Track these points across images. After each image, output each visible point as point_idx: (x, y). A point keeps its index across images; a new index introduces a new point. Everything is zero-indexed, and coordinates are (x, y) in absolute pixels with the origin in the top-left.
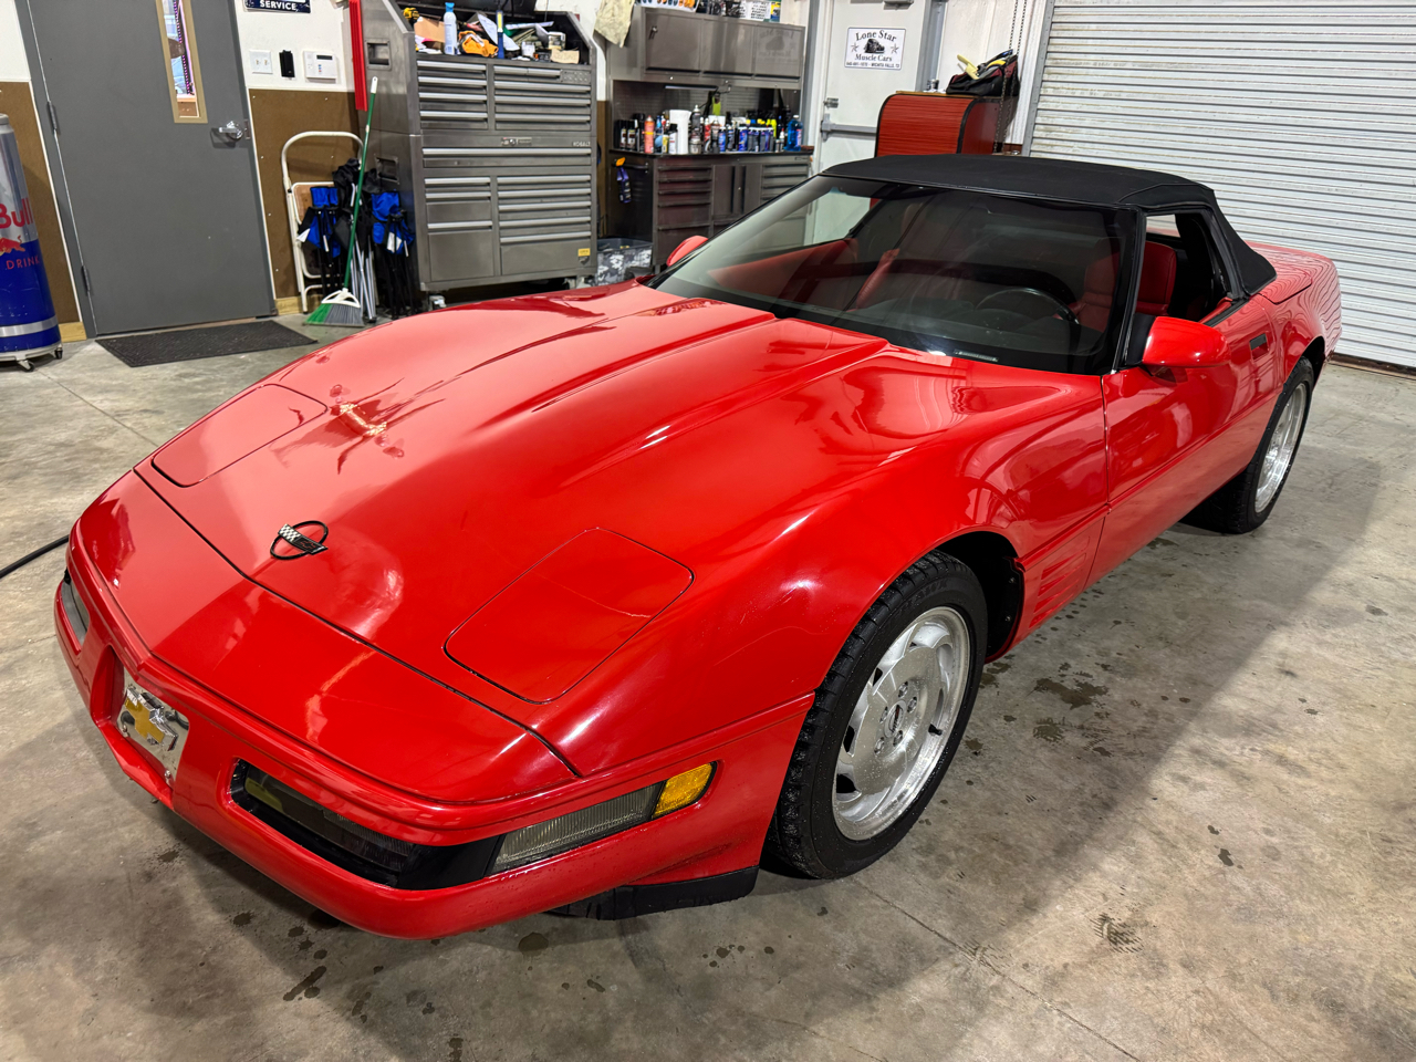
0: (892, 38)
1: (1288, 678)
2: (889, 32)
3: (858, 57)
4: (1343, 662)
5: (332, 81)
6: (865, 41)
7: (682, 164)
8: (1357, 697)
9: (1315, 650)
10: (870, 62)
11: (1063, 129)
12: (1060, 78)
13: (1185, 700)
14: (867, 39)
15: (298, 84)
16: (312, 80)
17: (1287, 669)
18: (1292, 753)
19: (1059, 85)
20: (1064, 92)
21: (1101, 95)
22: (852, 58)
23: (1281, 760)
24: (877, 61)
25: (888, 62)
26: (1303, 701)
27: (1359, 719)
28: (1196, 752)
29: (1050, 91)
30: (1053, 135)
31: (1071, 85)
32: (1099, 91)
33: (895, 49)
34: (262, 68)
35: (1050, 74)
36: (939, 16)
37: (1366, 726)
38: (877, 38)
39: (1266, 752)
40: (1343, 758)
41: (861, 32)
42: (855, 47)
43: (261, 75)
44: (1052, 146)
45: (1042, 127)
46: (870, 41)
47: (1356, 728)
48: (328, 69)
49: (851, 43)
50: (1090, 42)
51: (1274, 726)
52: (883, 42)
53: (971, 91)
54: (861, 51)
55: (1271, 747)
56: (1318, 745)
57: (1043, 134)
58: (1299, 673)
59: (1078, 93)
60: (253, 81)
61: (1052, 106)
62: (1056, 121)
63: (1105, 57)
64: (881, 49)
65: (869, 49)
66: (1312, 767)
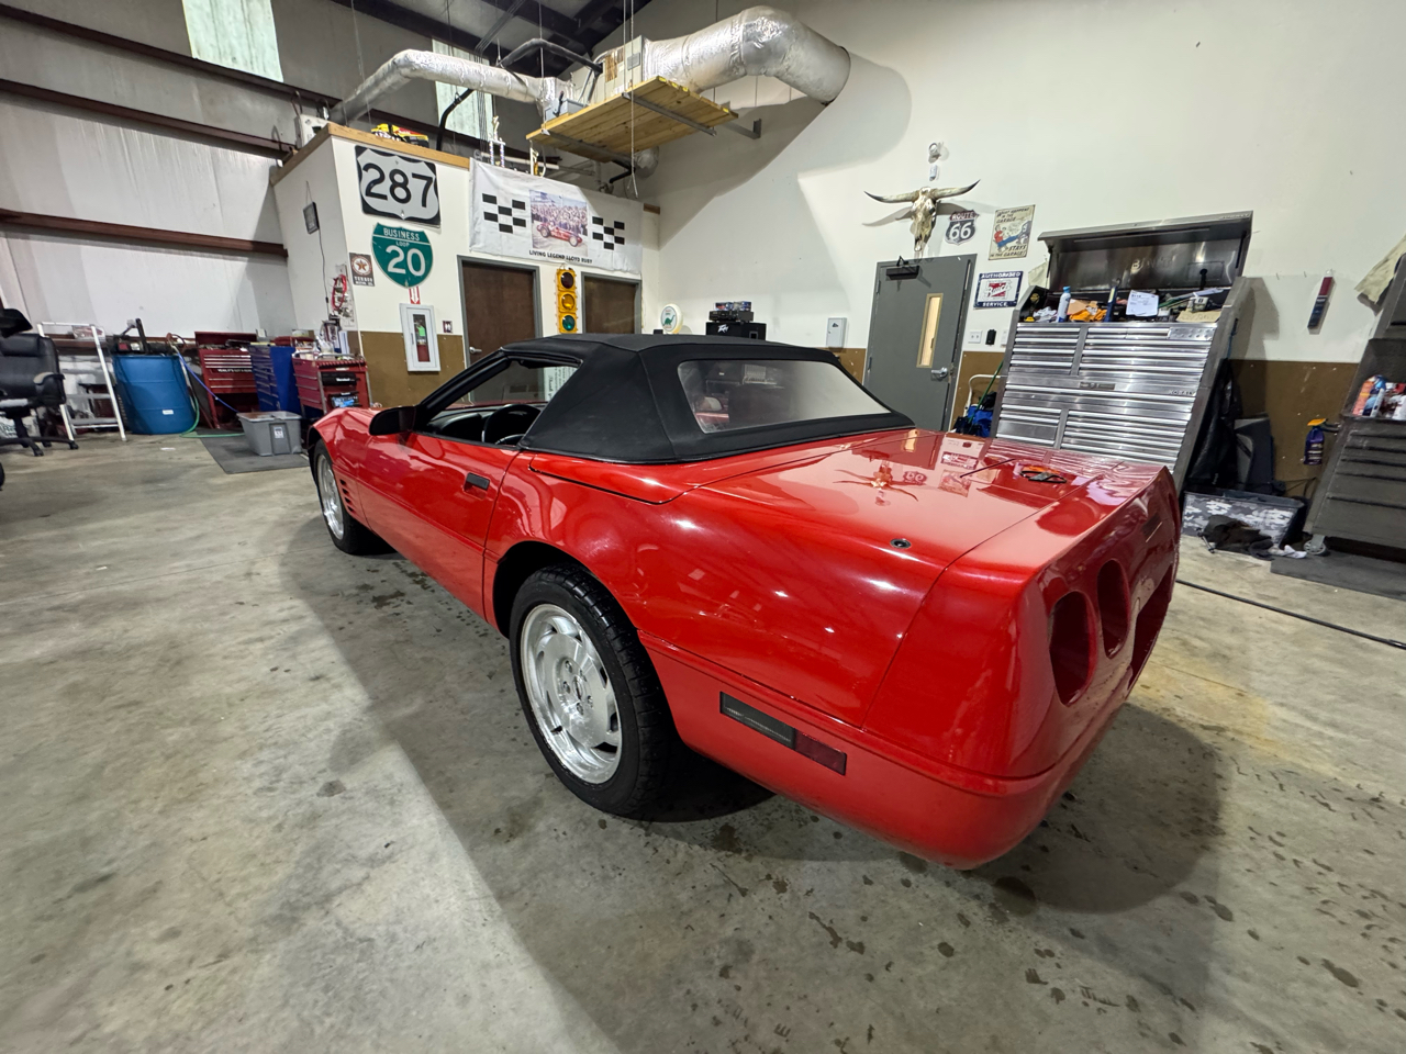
1: (313, 676)
4: (297, 714)
8: (258, 697)
9: (324, 707)
13: (341, 629)
15: (992, 348)
17: (322, 680)
18: (259, 645)
23: (261, 640)
26: (287, 671)
27: (243, 686)
28: (301, 617)
34: (975, 340)
37: (236, 686)
39: (272, 637)
40: (229, 662)
43: (973, 342)
47: (239, 681)
51: (285, 649)
55: (273, 641)
56: (250, 658)
58: (311, 684)
60: (967, 346)
66: (242, 647)
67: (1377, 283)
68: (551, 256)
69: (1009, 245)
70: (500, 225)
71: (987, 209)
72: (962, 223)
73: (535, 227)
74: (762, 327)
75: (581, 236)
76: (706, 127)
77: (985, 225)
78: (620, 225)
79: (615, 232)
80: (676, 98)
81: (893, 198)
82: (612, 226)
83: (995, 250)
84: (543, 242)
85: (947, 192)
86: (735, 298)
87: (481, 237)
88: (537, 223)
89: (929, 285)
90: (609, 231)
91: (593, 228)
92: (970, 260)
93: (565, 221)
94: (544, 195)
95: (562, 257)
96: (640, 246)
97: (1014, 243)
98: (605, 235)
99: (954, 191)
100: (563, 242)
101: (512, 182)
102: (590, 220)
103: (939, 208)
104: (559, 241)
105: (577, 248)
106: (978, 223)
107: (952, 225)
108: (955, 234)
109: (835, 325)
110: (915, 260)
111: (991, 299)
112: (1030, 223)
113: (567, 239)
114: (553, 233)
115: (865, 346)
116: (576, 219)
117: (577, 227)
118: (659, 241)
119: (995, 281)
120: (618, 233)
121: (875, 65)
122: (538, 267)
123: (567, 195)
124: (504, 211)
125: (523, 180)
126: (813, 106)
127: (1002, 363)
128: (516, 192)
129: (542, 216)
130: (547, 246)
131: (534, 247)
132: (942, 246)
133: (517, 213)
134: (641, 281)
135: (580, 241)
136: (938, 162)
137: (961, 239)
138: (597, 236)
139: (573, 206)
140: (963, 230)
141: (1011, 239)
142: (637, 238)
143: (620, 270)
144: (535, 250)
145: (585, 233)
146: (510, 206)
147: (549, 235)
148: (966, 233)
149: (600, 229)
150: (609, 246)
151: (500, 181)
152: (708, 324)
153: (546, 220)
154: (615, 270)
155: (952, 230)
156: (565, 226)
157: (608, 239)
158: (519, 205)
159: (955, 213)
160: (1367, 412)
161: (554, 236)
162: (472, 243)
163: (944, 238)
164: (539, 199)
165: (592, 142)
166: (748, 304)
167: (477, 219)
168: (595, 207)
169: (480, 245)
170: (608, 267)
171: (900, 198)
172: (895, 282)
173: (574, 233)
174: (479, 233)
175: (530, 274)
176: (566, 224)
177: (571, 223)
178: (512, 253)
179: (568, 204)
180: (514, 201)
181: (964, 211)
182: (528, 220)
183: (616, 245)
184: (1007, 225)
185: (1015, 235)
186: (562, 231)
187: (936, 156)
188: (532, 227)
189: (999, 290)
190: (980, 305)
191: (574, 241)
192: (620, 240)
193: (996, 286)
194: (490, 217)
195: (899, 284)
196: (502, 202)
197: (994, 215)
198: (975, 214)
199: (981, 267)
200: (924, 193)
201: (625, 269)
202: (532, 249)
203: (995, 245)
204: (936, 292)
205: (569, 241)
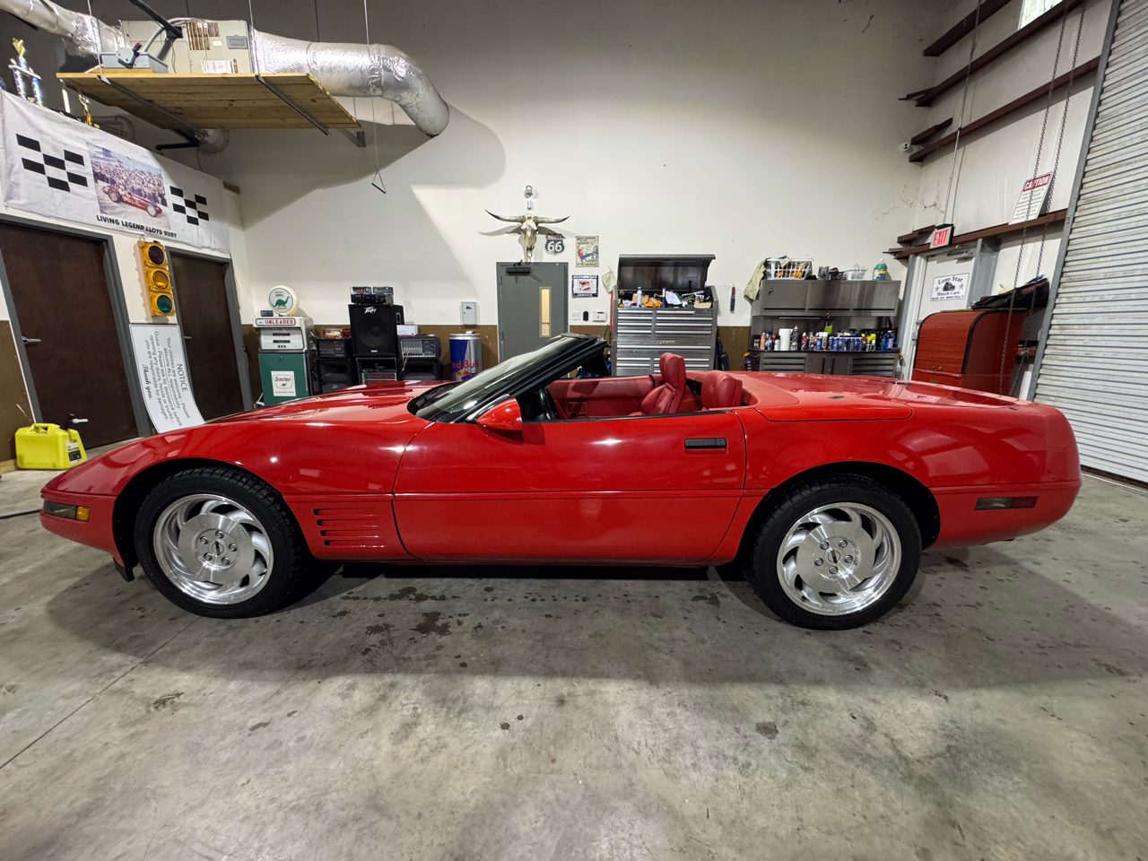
0: (960, 280)
2: (958, 277)
3: (939, 294)
5: (604, 321)
6: (943, 284)
7: (783, 355)
10: (945, 296)
11: (1076, 327)
12: (1073, 290)
14: (944, 283)
15: (590, 323)
16: (595, 321)
19: (1072, 295)
20: (1076, 300)
21: (1110, 298)
22: (935, 295)
24: (950, 295)
25: (957, 295)
29: (1064, 300)
30: (1066, 332)
31: (1083, 294)
32: (1108, 296)
33: (962, 286)
34: (576, 318)
35: (1065, 287)
36: (994, 262)
38: (951, 281)
41: (941, 279)
42: (937, 289)
43: (575, 319)
44: (1065, 340)
45: (1057, 327)
46: (947, 283)
48: (602, 317)
49: (935, 286)
50: (1101, 260)
52: (954, 283)
53: (989, 305)
54: (941, 290)
57: (1058, 332)
59: (1088, 299)
60: (571, 322)
61: (1065, 311)
62: (1068, 322)
63: (1115, 269)
64: (953, 287)
65: (946, 288)
67: (752, 291)
68: (126, 225)
69: (587, 259)
70: (49, 179)
71: (570, 234)
72: (556, 242)
73: (100, 188)
74: (400, 309)
75: (160, 205)
76: (324, 128)
77: (570, 243)
78: (202, 200)
79: (198, 206)
80: (312, 97)
81: (508, 218)
82: (194, 200)
83: (579, 260)
84: (113, 208)
85: (546, 220)
86: (372, 283)
87: (22, 190)
88: (102, 184)
89: (539, 281)
90: (190, 204)
91: (173, 199)
92: (565, 266)
93: (138, 187)
94: (106, 152)
95: (141, 228)
96: (226, 224)
97: (590, 258)
98: (187, 208)
99: (551, 220)
100: (139, 210)
101: (59, 128)
102: (168, 192)
103: (541, 231)
104: (134, 209)
105: (157, 219)
106: (565, 241)
107: (548, 241)
108: (551, 248)
109: (468, 308)
110: (526, 263)
111: (582, 292)
112: (597, 247)
113: (144, 207)
114: (125, 199)
115: (496, 323)
116: (151, 185)
117: (154, 194)
118: (243, 221)
119: (582, 280)
120: (200, 206)
121: (472, 120)
122: (111, 236)
123: (136, 159)
124: (50, 160)
125: (76, 128)
126: (420, 135)
127: (610, 331)
128: (68, 141)
129: (108, 176)
130: (120, 213)
131: (102, 212)
132: (542, 255)
133: (71, 167)
134: (231, 260)
135: (159, 212)
136: (531, 198)
137: (556, 252)
138: (178, 208)
139: (145, 170)
140: (557, 246)
141: (588, 255)
142: (222, 216)
143: (208, 248)
144: (104, 216)
145: (164, 203)
146: (62, 157)
147: (120, 200)
148: (558, 248)
149: (180, 202)
150: (192, 220)
151: (43, 124)
152: (350, 306)
153: (113, 182)
154: (203, 247)
155: (549, 246)
156: (139, 192)
157: (191, 212)
158: (77, 159)
159: (549, 234)
160: (766, 348)
161: (127, 202)
162: (8, 197)
163: (544, 250)
164: (102, 156)
165: (167, 105)
166: (391, 289)
167: (12, 166)
168: (172, 176)
169: (22, 201)
170: (195, 243)
171: (512, 219)
172: (513, 277)
173: (154, 201)
174: (17, 185)
175: (100, 246)
176: (140, 190)
177: (146, 190)
178: (70, 215)
179: (140, 168)
180: (66, 152)
181: (555, 234)
182: (90, 179)
183: (200, 221)
184: (584, 246)
185: (589, 253)
186: (136, 197)
187: (529, 194)
188: (94, 190)
189: (586, 287)
190: (575, 295)
191: (151, 209)
192: (204, 216)
193: (584, 284)
194: (29, 165)
195: (516, 279)
196: (47, 149)
197: (575, 239)
198: (562, 237)
199: (572, 271)
200: (529, 218)
201: (213, 246)
202: (100, 215)
203: (579, 258)
204: (545, 286)
205: (146, 209)
